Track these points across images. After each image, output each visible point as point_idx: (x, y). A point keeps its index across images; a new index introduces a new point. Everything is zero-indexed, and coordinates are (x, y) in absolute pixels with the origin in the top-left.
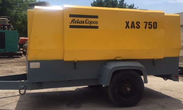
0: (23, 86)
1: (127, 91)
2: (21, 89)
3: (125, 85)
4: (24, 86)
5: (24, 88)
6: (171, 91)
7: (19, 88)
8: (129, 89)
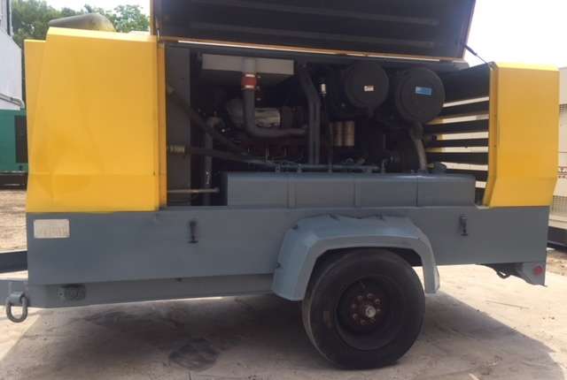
0: (19, 296)
1: (367, 319)
2: (11, 304)
3: (360, 297)
4: (23, 296)
5: (21, 301)
6: (521, 308)
7: (7, 302)
8: (371, 313)
